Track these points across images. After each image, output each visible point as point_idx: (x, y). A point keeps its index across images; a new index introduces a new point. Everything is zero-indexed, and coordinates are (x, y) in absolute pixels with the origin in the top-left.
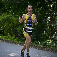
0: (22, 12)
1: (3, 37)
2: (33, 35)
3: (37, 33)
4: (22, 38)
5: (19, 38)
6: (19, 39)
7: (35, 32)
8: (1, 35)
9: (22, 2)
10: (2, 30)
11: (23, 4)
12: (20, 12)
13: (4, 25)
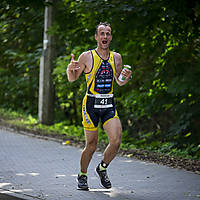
0: (141, 41)
1: (75, 130)
2: (181, 125)
3: (193, 116)
4: (140, 133)
5: (131, 134)
6: (131, 139)
7: (187, 112)
8: (69, 122)
9: (140, 6)
10: (71, 107)
11: (145, 14)
12: (134, 43)
13: (79, 87)
